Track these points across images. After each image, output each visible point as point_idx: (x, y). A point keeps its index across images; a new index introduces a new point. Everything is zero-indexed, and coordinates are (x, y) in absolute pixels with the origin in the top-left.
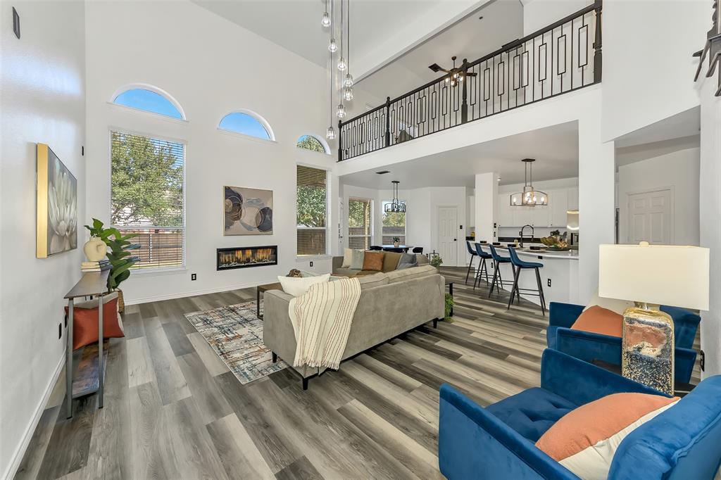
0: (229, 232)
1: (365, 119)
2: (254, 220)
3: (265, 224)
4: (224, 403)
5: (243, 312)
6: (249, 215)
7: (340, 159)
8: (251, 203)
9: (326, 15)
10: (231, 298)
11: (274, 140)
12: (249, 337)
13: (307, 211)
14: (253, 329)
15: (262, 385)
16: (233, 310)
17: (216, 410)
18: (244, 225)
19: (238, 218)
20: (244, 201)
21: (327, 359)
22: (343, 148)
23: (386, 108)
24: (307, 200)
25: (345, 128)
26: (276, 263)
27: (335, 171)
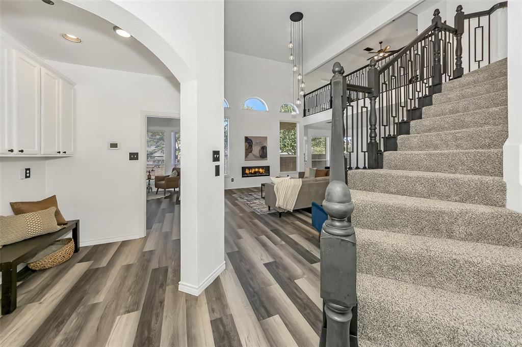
0: (247, 159)
1: (319, 92)
2: (258, 152)
3: (263, 155)
4: (252, 217)
5: (255, 196)
6: (256, 150)
7: (305, 116)
8: (257, 144)
9: (292, 55)
10: (249, 191)
11: (268, 110)
12: (258, 203)
13: (288, 144)
14: (260, 201)
15: (266, 215)
16: (251, 195)
17: (250, 218)
18: (253, 155)
19: (251, 152)
20: (254, 143)
21: (288, 207)
22: (306, 109)
23: (330, 86)
24: (288, 137)
25: (306, 97)
26: (269, 175)
27: (301, 123)
